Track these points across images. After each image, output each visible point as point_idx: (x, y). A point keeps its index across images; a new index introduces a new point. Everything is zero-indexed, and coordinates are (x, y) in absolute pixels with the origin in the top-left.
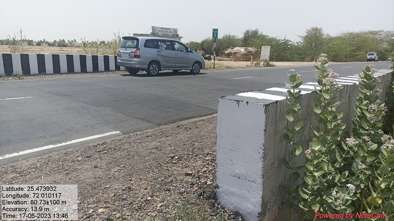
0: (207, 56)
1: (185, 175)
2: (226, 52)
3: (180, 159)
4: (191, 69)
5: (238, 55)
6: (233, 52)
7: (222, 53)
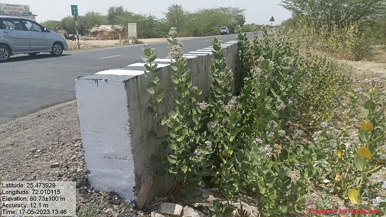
0: (70, 35)
1: (51, 168)
2: (92, 31)
3: (43, 152)
4: (51, 51)
5: (105, 34)
6: (99, 30)
7: (88, 32)
